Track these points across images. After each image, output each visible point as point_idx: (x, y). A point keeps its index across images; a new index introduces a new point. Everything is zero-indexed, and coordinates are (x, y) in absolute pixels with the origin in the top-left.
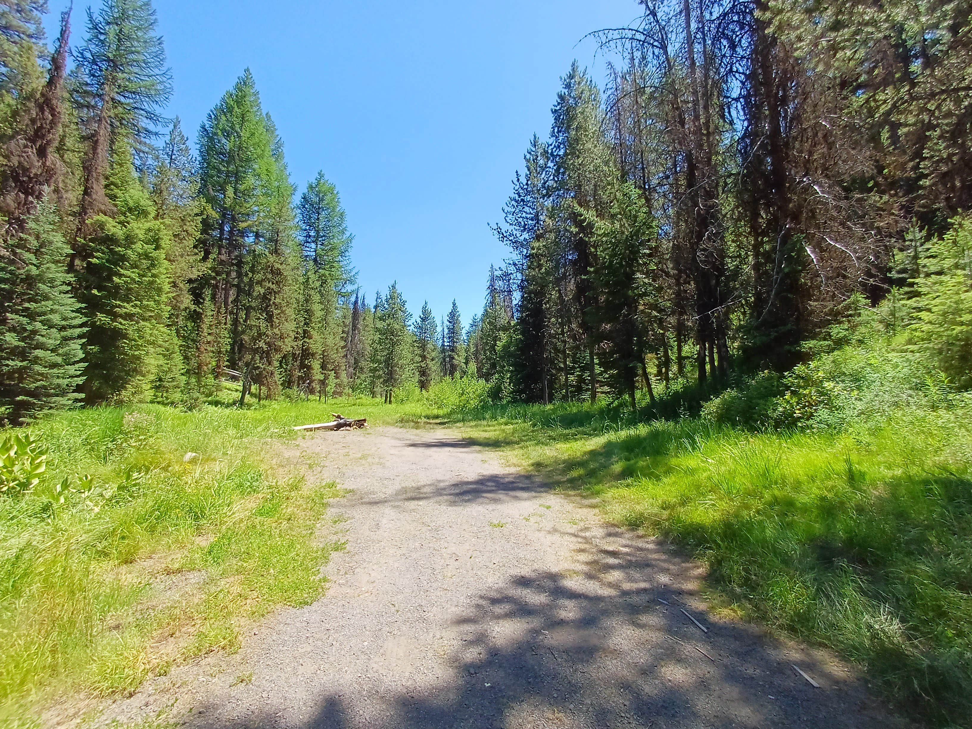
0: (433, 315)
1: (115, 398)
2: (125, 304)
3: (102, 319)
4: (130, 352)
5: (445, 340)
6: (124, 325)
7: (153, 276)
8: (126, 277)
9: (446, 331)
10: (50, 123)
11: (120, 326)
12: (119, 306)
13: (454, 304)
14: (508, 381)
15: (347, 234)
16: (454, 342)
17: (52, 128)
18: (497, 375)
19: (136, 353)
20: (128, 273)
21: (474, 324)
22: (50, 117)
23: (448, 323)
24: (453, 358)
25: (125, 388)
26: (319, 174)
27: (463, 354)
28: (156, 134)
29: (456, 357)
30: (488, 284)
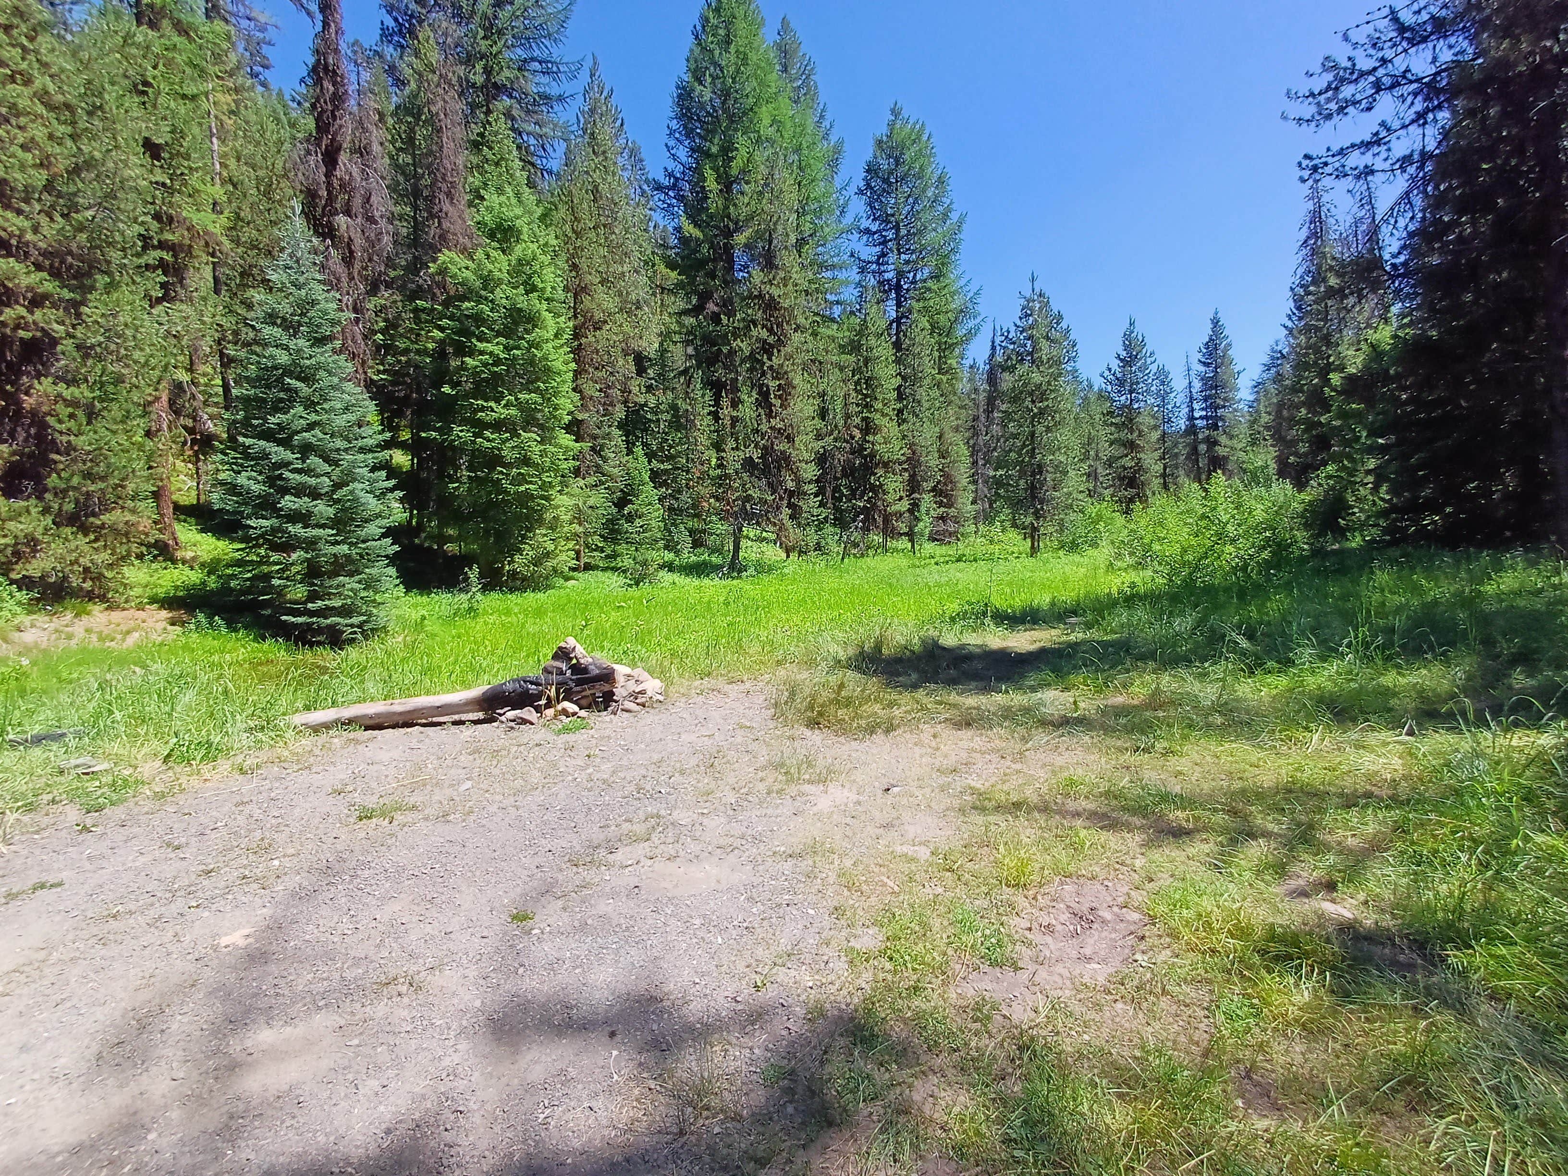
0: (1149, 348)
1: (507, 568)
2: (492, 404)
3: (461, 434)
4: (512, 489)
5: (1196, 406)
6: (493, 440)
7: (532, 345)
8: (482, 353)
9: (1197, 385)
10: (332, 101)
11: (487, 444)
12: (483, 409)
13: (1215, 322)
14: (1370, 479)
15: (954, 216)
16: (1217, 407)
17: (336, 108)
18: (1331, 468)
19: (522, 488)
20: (489, 347)
21: (1273, 364)
22: (331, 88)
23: (1202, 369)
24: (1216, 443)
25: (520, 551)
26: (893, 111)
27: (1243, 430)
28: (561, 99)
29: (1223, 439)
30: (1304, 233)
